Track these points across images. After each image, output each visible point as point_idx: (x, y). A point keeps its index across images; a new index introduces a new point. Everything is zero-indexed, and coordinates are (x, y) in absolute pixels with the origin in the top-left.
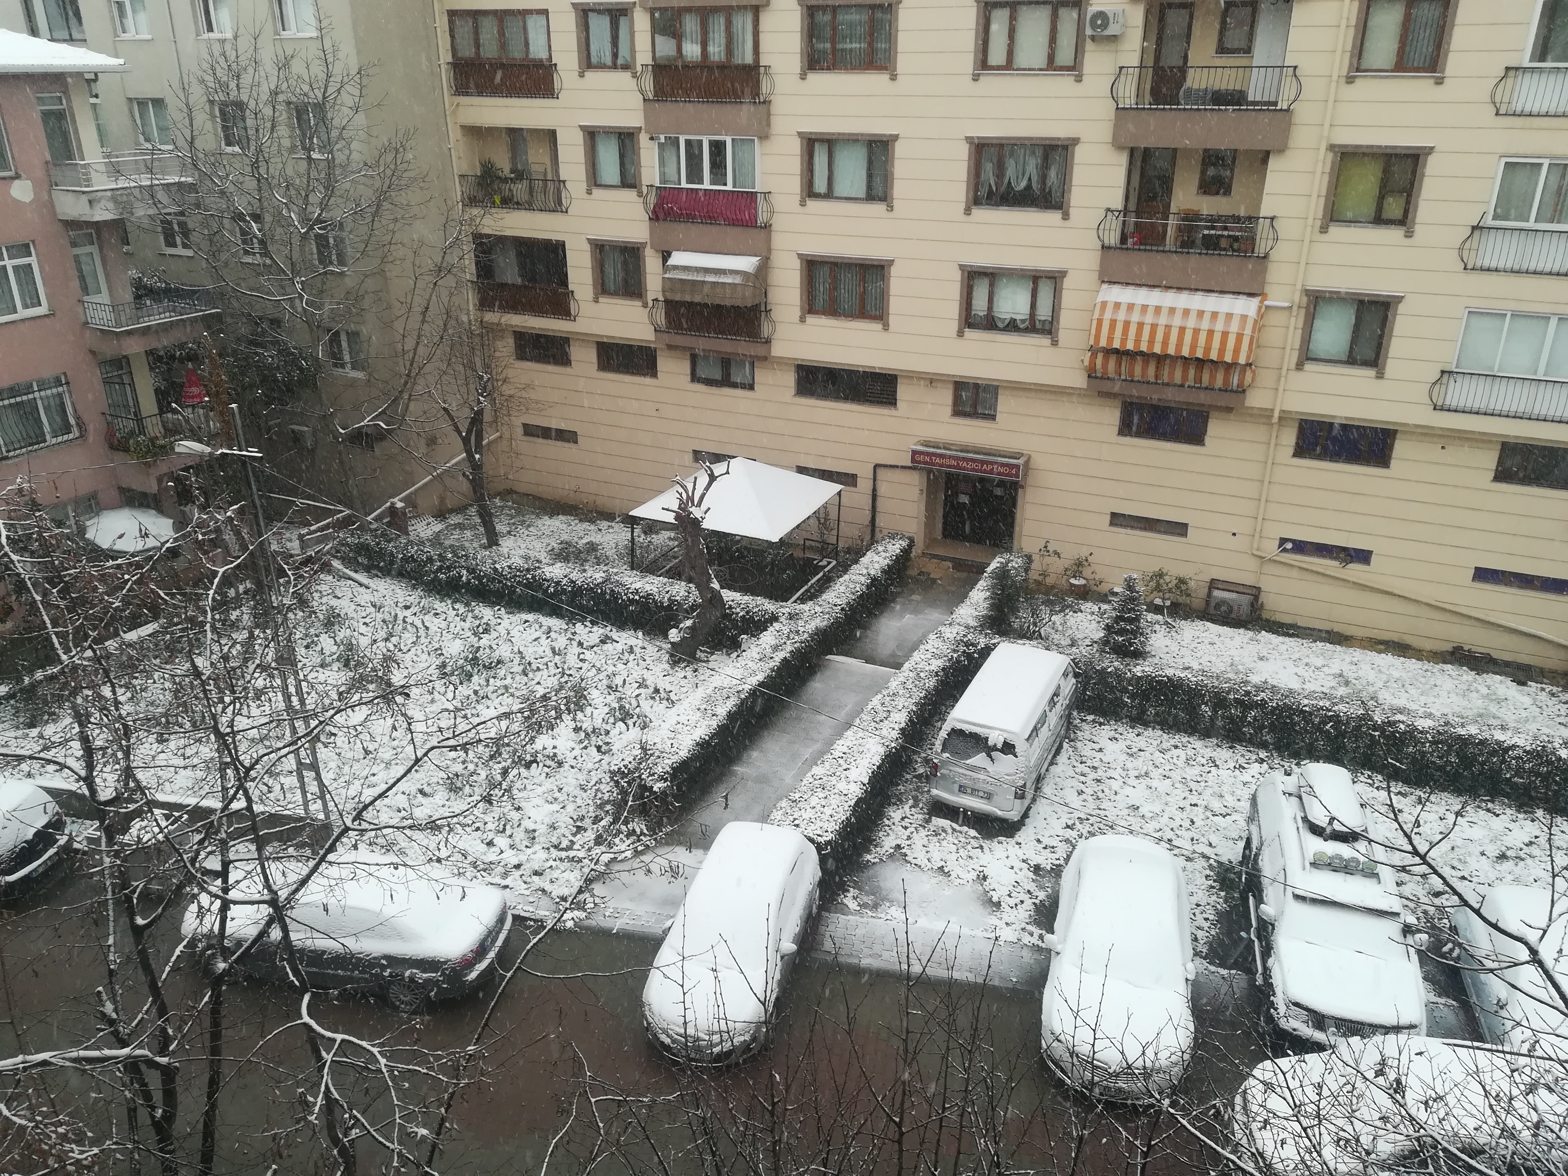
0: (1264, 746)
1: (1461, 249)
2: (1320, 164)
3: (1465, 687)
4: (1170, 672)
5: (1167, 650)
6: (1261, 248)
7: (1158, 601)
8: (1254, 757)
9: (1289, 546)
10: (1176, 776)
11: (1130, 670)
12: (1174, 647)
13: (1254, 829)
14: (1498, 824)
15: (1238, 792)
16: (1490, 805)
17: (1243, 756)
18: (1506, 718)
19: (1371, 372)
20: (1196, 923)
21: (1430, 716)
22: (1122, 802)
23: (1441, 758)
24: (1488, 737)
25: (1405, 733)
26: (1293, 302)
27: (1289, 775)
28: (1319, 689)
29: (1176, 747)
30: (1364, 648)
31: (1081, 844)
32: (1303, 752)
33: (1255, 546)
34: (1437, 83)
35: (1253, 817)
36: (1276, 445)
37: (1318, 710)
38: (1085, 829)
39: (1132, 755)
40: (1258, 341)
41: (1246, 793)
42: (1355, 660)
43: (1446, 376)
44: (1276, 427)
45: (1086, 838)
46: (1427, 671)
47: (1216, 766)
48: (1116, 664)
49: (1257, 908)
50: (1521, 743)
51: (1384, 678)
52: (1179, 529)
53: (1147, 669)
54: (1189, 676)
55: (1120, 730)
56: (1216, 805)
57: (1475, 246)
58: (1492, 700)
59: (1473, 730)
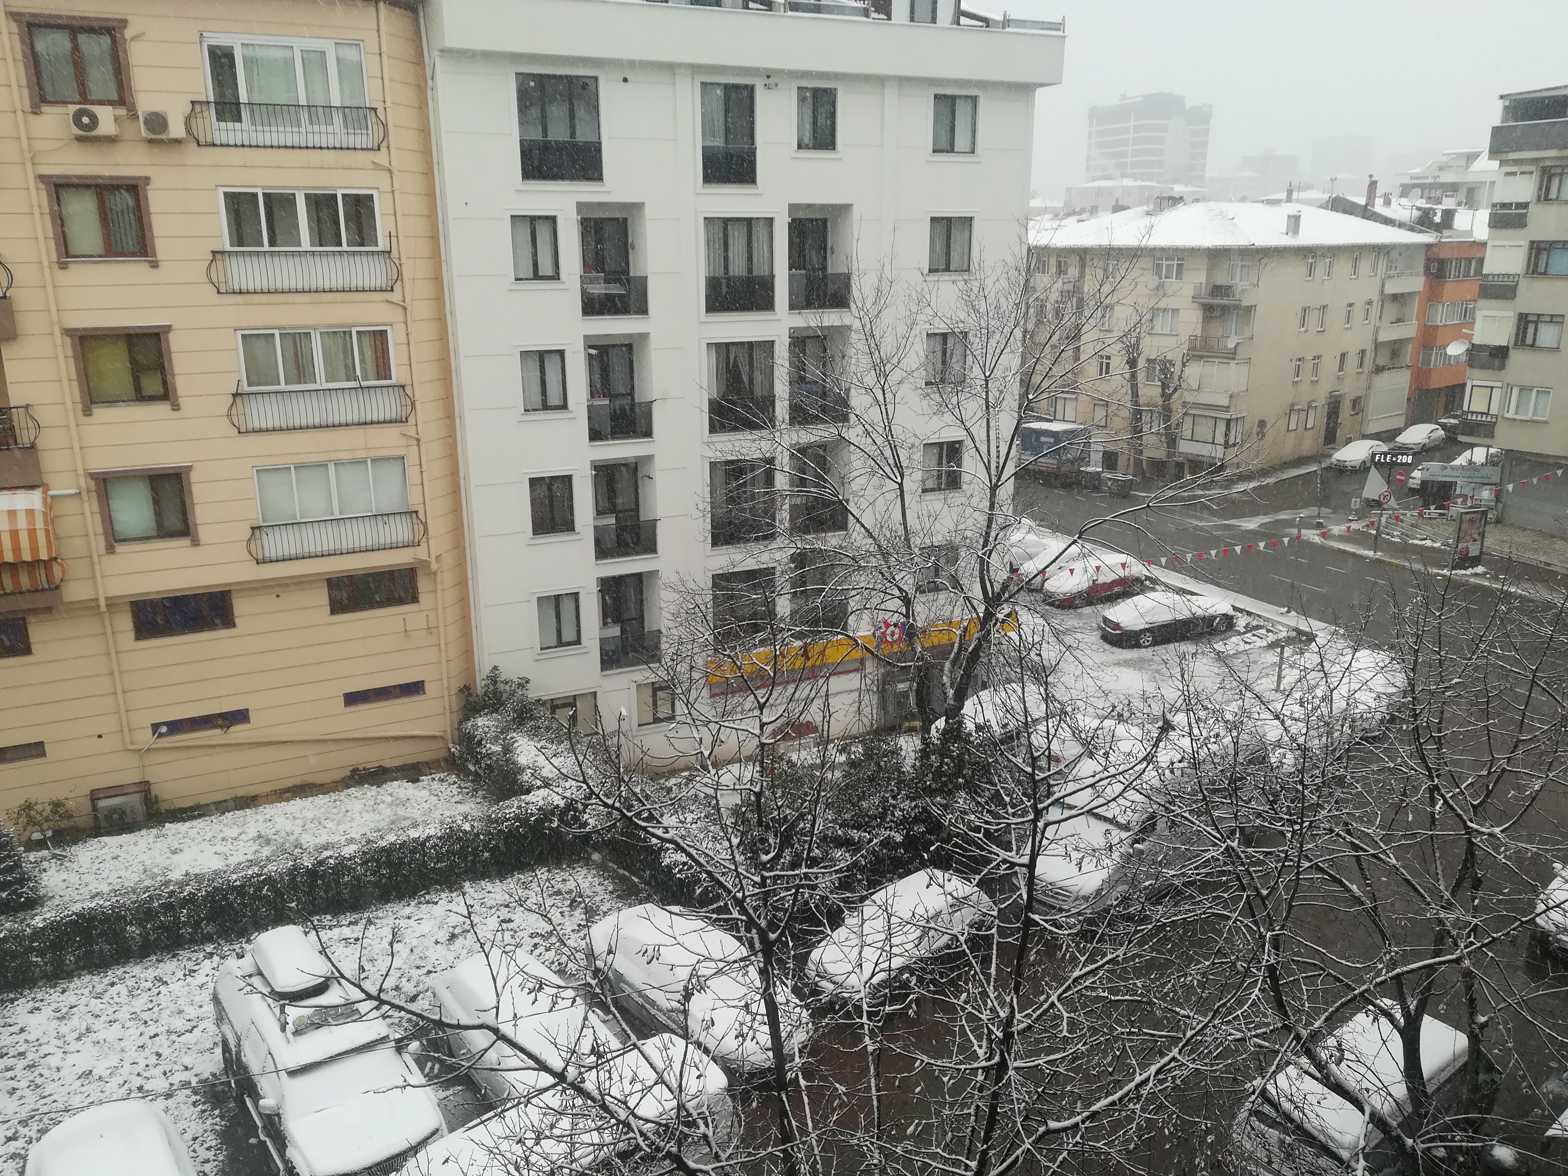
0: (208, 939)
1: (229, 415)
2: (60, 348)
3: (372, 803)
4: (77, 908)
5: (66, 884)
6: (25, 439)
7: (37, 836)
8: (201, 955)
9: (164, 729)
10: (123, 1015)
11: (28, 925)
12: (73, 878)
13: (226, 1028)
14: (439, 910)
15: (197, 999)
16: (428, 897)
17: (189, 959)
18: (414, 815)
19: (185, 542)
20: (200, 1159)
21: (351, 841)
22: (69, 1075)
23: (373, 875)
24: (405, 839)
25: (336, 865)
26: (79, 487)
27: (243, 956)
28: (243, 859)
29: (112, 984)
30: (272, 802)
31: (34, 1151)
32: (250, 927)
33: (128, 741)
34: (153, 267)
35: (221, 1017)
36: (113, 633)
37: (250, 879)
38: (32, 1131)
39: (63, 1018)
40: (55, 534)
41: (206, 996)
42: (268, 816)
43: (257, 532)
44: (106, 616)
45: (38, 1139)
46: (335, 801)
47: (166, 983)
48: (8, 925)
49: (256, 1106)
50: (432, 833)
51: (300, 822)
52: (36, 750)
53: (48, 916)
54: (101, 902)
55: (39, 996)
56: (179, 1024)
57: (241, 411)
58: (397, 805)
59: (392, 838)
